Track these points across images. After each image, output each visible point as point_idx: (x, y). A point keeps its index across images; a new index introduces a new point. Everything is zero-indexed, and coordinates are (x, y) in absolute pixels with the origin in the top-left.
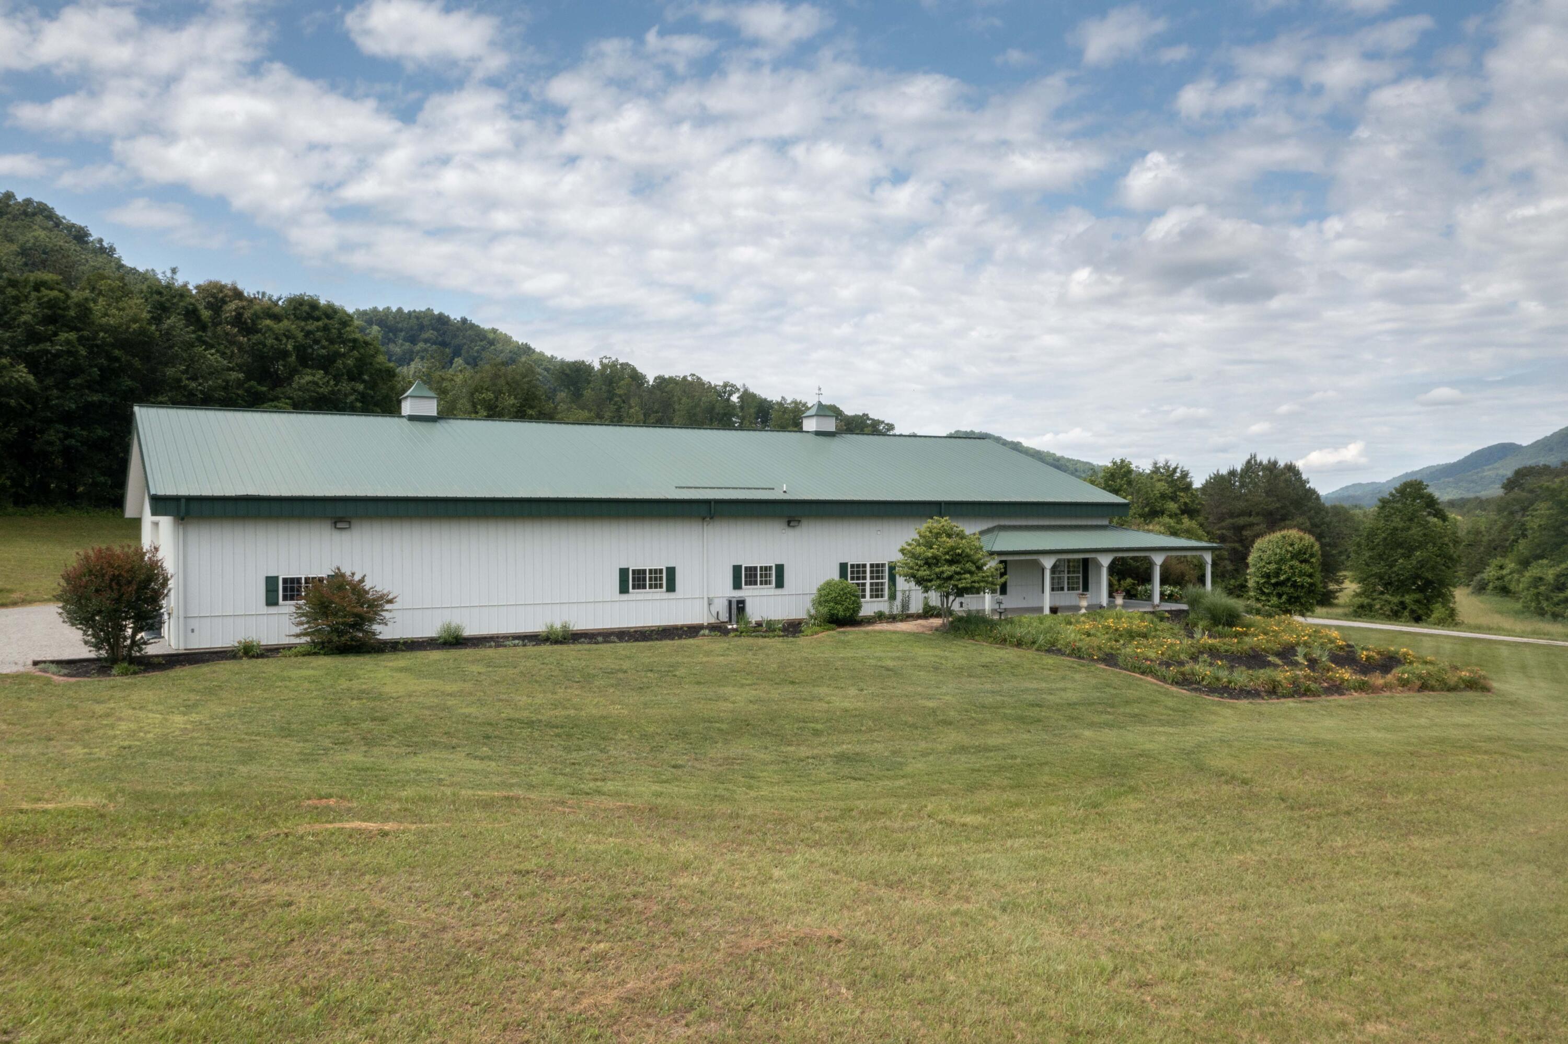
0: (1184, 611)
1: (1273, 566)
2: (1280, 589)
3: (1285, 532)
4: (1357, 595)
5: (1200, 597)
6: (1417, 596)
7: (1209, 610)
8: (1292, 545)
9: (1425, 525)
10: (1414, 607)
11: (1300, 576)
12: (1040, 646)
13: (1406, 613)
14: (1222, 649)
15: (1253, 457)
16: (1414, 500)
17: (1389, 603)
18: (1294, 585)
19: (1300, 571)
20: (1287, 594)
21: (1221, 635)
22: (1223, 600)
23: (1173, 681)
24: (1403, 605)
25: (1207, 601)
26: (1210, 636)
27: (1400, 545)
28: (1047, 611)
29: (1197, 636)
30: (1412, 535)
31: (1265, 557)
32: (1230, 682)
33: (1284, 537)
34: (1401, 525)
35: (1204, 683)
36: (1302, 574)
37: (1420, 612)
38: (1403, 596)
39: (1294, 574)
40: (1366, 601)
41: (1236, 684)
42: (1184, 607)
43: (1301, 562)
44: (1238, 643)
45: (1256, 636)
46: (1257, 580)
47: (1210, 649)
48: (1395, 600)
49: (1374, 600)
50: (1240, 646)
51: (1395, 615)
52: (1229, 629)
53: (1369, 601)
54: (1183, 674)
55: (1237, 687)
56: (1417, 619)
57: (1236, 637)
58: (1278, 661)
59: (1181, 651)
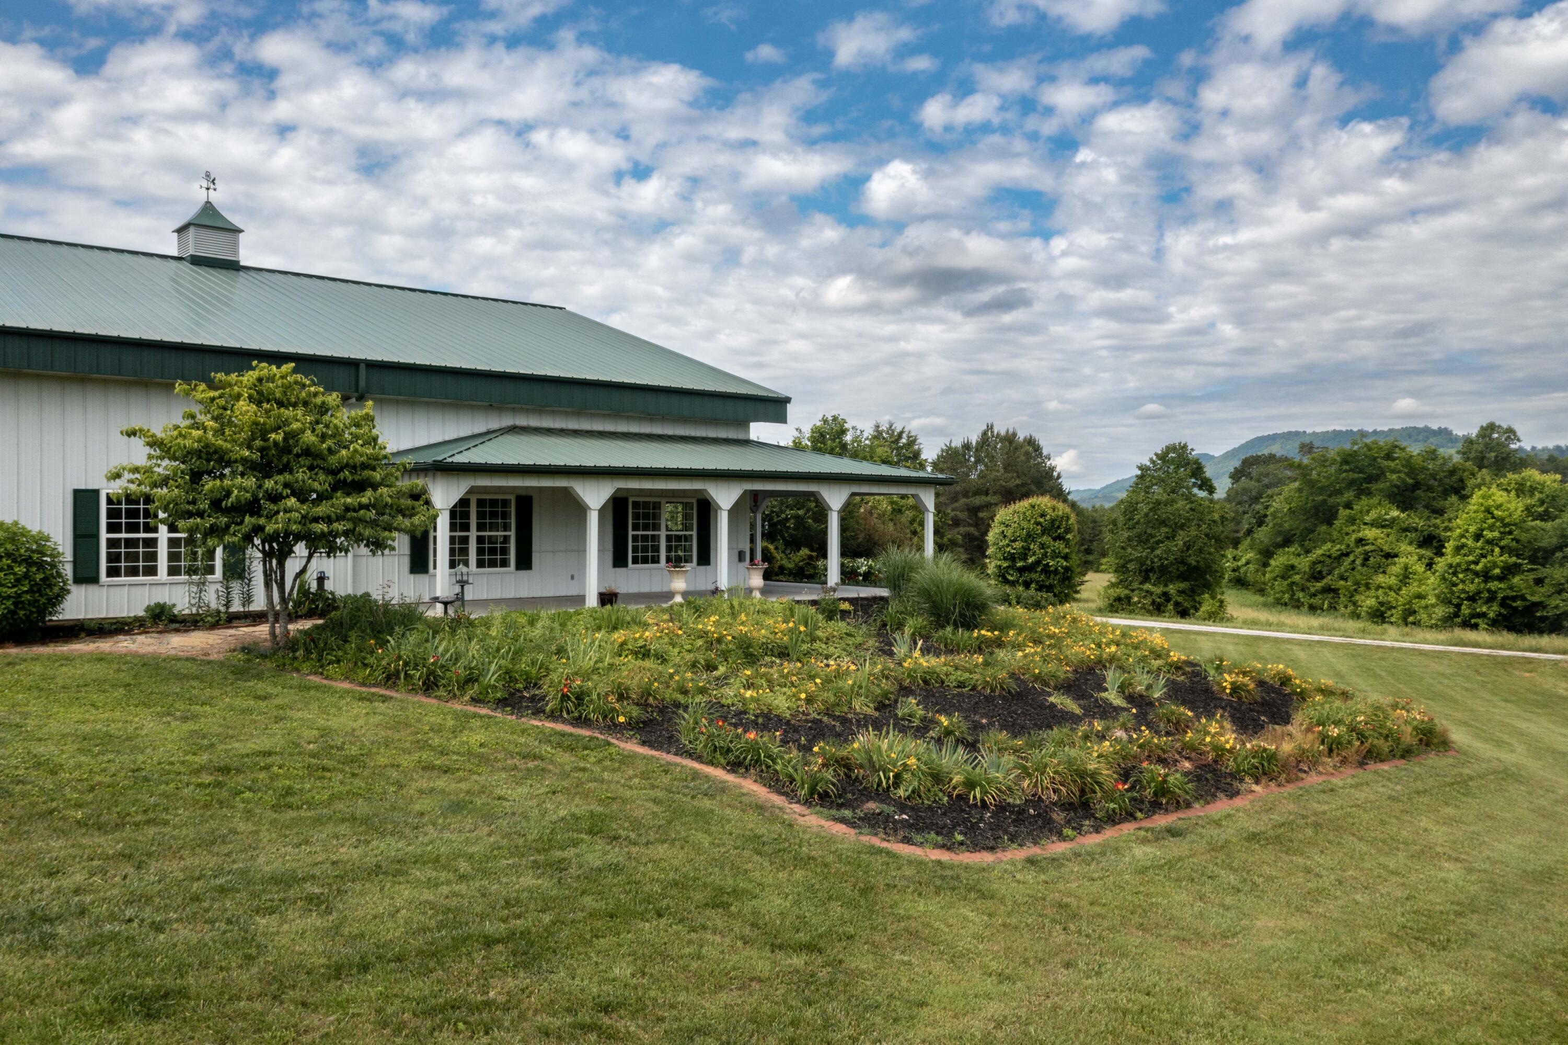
0: (882, 598)
1: (1018, 545)
2: (1027, 576)
3: (1033, 500)
4: (1113, 585)
5: (912, 569)
6: (1182, 586)
7: (926, 594)
8: (1042, 515)
9: (1189, 498)
10: (1180, 599)
11: (1053, 558)
12: (485, 691)
13: (1170, 606)
14: (951, 681)
15: (990, 427)
16: (1178, 467)
17: (1151, 593)
18: (1046, 570)
19: (1054, 551)
20: (1037, 582)
21: (951, 649)
22: (955, 575)
23: (812, 791)
24: (1166, 596)
25: (920, 578)
26: (926, 651)
27: (1163, 523)
28: (592, 601)
29: (900, 650)
30: (1177, 510)
31: (1009, 532)
32: (970, 784)
33: (1033, 507)
34: (1165, 497)
35: (901, 792)
36: (1055, 555)
37: (1186, 604)
38: (1166, 585)
39: (1045, 555)
40: (1122, 592)
41: (985, 792)
42: (884, 592)
43: (1055, 539)
44: (986, 664)
45: (1019, 647)
46: (999, 563)
47: (926, 682)
48: (1158, 590)
49: (1133, 591)
50: (990, 671)
51: (1157, 609)
52: (967, 634)
53: (1127, 592)
54: (845, 764)
55: (989, 799)
56: (1183, 614)
57: (980, 650)
58: (1070, 704)
59: (856, 691)
